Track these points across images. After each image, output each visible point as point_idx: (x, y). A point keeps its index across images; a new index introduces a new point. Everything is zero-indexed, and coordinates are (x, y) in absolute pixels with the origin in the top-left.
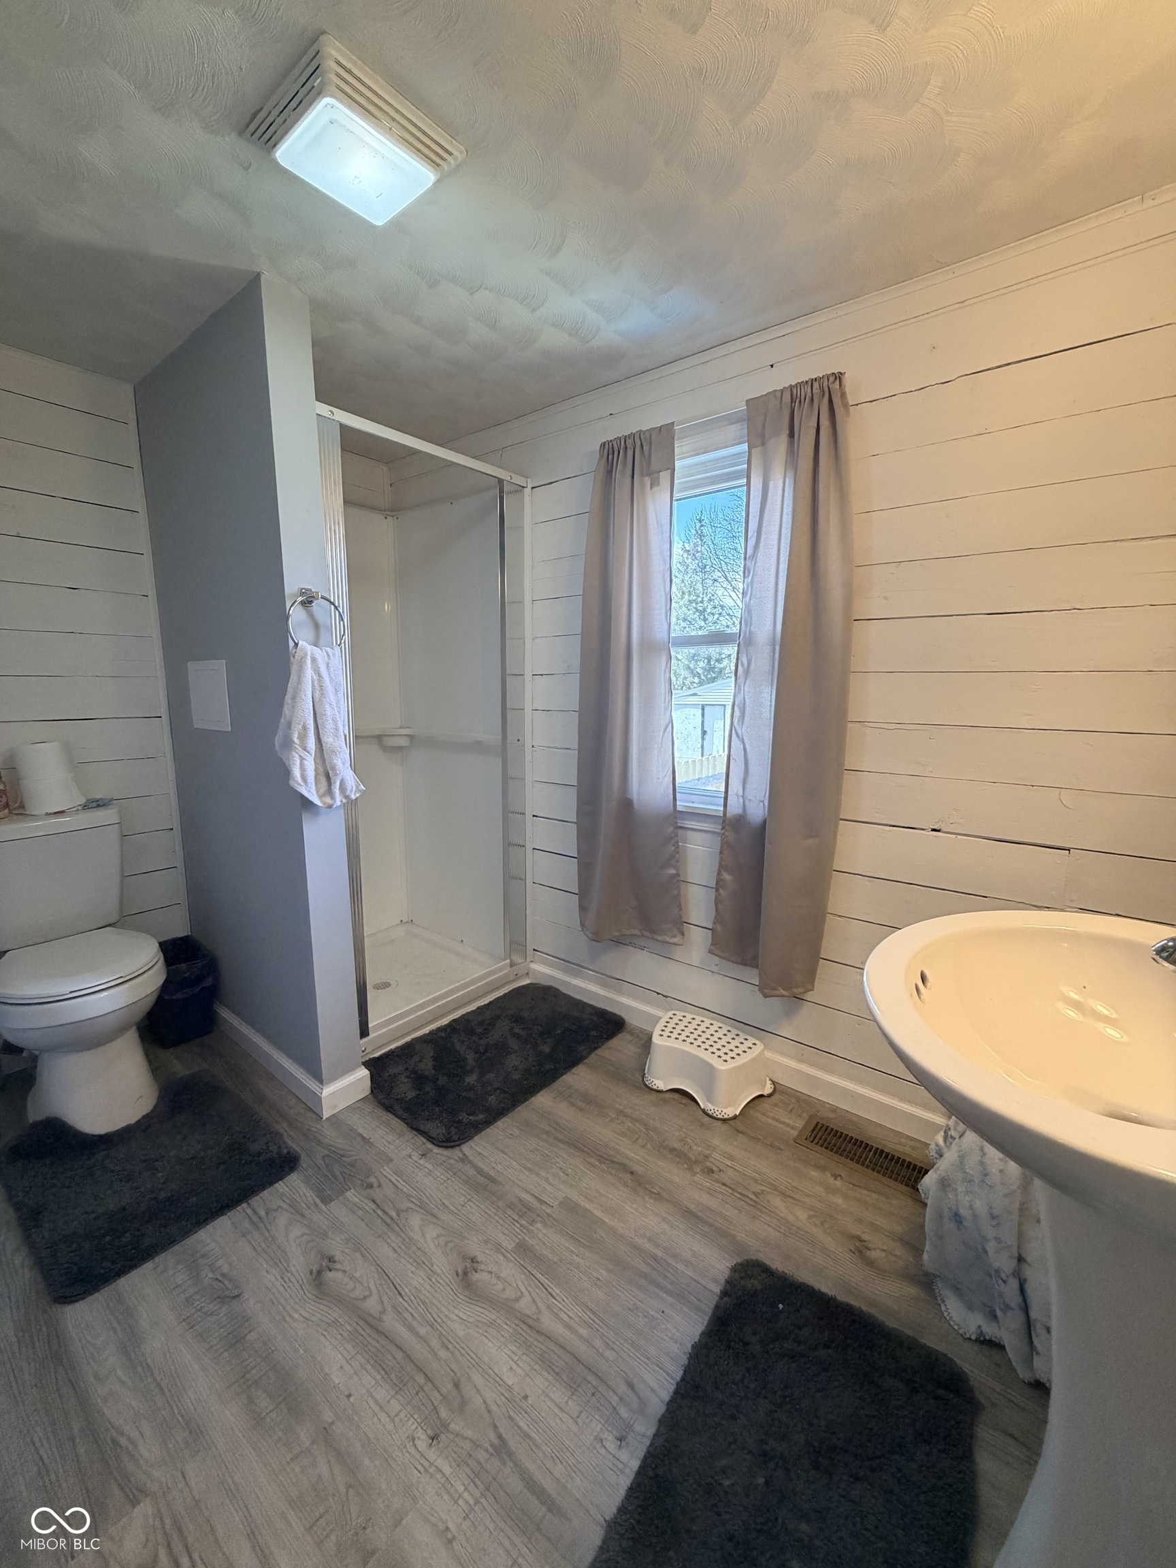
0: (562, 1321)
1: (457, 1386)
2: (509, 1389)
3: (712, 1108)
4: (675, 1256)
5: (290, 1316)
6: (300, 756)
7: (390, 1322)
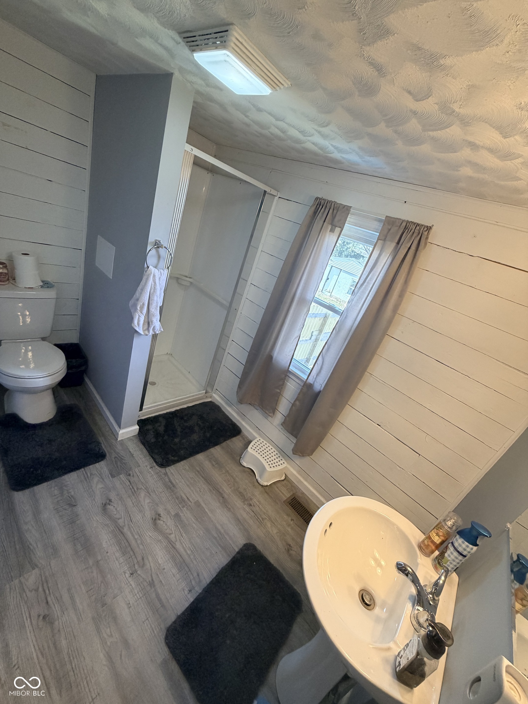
0: (183, 547)
1: (143, 559)
2: (159, 564)
3: (260, 480)
4: (228, 534)
5: (92, 518)
6: (139, 315)
7: (126, 530)
